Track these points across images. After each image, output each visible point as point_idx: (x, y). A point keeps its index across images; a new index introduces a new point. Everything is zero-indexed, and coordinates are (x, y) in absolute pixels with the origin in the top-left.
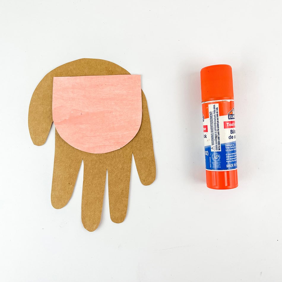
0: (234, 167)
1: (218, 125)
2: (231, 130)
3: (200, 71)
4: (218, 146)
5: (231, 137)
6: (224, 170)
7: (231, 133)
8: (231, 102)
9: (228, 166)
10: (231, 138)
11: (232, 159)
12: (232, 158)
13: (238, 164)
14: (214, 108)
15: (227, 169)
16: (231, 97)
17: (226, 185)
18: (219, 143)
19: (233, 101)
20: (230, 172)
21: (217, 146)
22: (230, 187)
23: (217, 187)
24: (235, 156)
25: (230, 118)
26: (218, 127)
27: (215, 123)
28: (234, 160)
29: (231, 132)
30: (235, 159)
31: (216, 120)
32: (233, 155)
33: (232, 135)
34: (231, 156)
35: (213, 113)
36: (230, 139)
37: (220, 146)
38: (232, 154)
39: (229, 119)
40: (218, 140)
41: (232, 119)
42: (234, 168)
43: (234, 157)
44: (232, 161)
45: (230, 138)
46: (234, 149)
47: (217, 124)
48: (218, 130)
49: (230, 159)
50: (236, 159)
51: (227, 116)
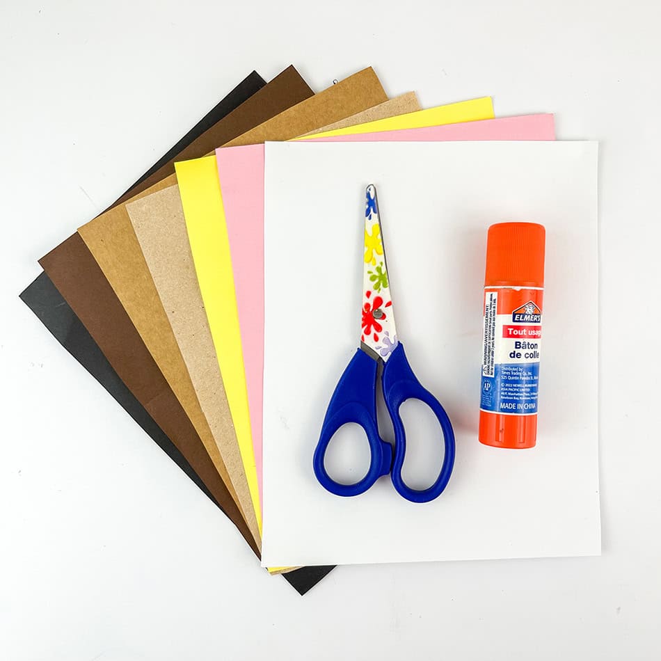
1: (494, 330)
2: (516, 342)
4: (490, 367)
5: (513, 355)
7: (516, 348)
8: (521, 290)
10: (514, 357)
11: (515, 394)
12: (513, 392)
14: (491, 300)
18: (492, 362)
26: (493, 334)
27: (490, 326)
28: (517, 396)
29: (516, 345)
31: (492, 322)
32: (517, 388)
33: (517, 351)
34: (511, 390)
35: (489, 308)
36: (511, 357)
37: (494, 368)
38: (515, 386)
39: (514, 321)
40: (491, 357)
44: (512, 398)
47: (492, 329)
48: (493, 339)
49: (510, 394)
51: (512, 315)
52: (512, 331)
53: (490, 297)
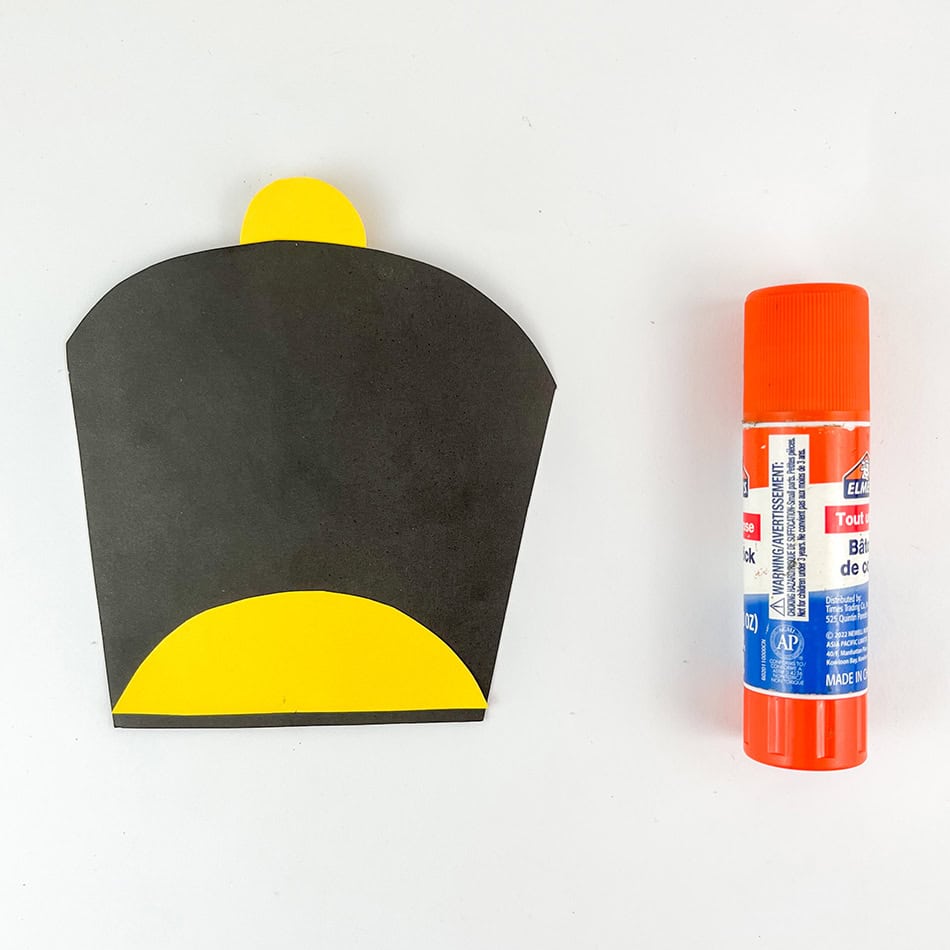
0: (855, 687)
1: (802, 518)
2: (851, 542)
3: (745, 300)
4: (797, 599)
5: (850, 569)
6: (817, 694)
7: (851, 553)
8: (857, 430)
9: (834, 680)
10: (848, 574)
11: (851, 652)
12: (847, 649)
13: (872, 673)
14: (792, 451)
15: (827, 690)
16: (860, 411)
17: (820, 753)
18: (802, 590)
19: (868, 428)
20: (837, 703)
21: (792, 598)
22: (837, 761)
23: (785, 760)
24: (862, 641)
25: (849, 493)
26: (802, 527)
27: (791, 509)
28: (855, 656)
29: (851, 547)
30: (862, 655)
31: (797, 499)
32: (856, 637)
33: (854, 559)
34: (846, 644)
35: (786, 469)
36: (845, 574)
37: (807, 600)
38: (851, 634)
39: (847, 496)
40: (797, 577)
41: (856, 496)
42: (855, 690)
43: (857, 646)
44: (846, 662)
45: (846, 570)
46: (861, 616)
47: (797, 516)
48: (802, 537)
49: (843, 653)
50: (866, 653)
51: (841, 485)
52: (844, 518)
53: (787, 446)
